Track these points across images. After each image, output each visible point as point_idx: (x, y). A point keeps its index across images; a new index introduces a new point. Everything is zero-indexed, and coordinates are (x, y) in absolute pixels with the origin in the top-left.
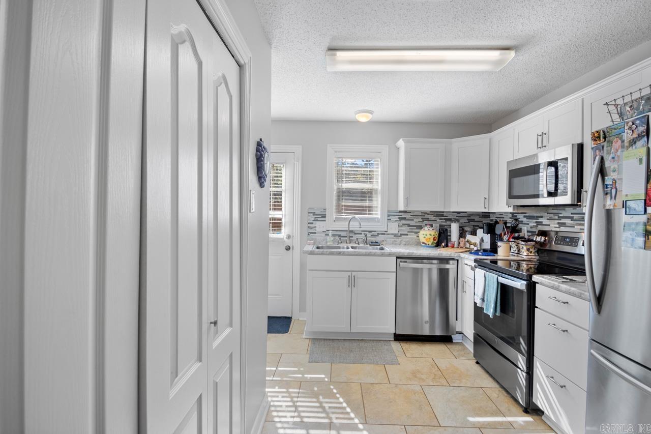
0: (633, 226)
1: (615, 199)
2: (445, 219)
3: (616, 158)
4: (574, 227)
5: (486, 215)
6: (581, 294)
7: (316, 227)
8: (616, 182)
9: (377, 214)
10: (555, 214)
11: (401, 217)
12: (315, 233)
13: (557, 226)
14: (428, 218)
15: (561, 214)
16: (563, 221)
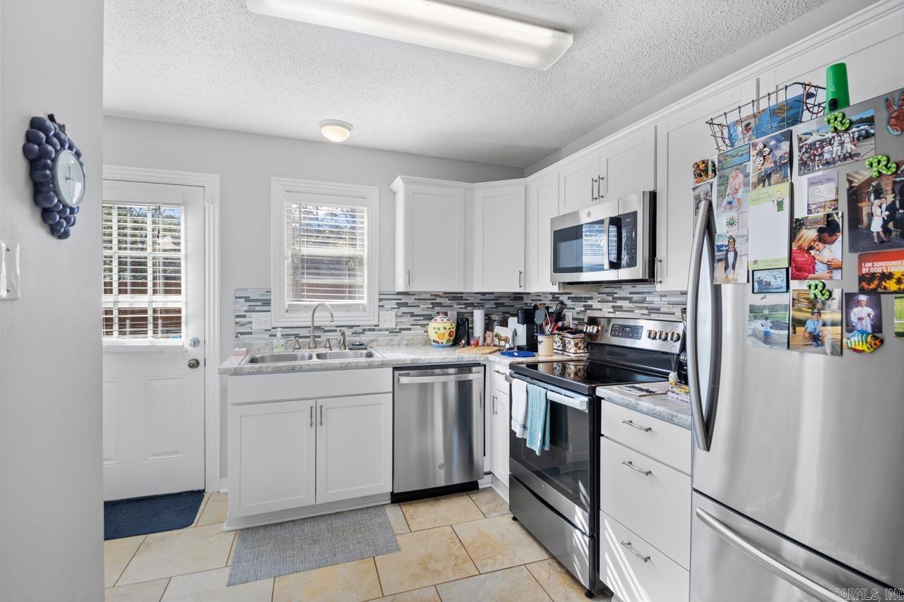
0: (766, 312)
1: (734, 268)
2: (465, 304)
3: (735, 203)
4: (633, 311)
5: (518, 297)
6: (672, 416)
7: (251, 323)
8: (734, 241)
9: (363, 299)
10: (608, 294)
11: (399, 301)
12: (250, 333)
13: (612, 310)
14: (441, 303)
15: (616, 293)
16: (619, 303)
